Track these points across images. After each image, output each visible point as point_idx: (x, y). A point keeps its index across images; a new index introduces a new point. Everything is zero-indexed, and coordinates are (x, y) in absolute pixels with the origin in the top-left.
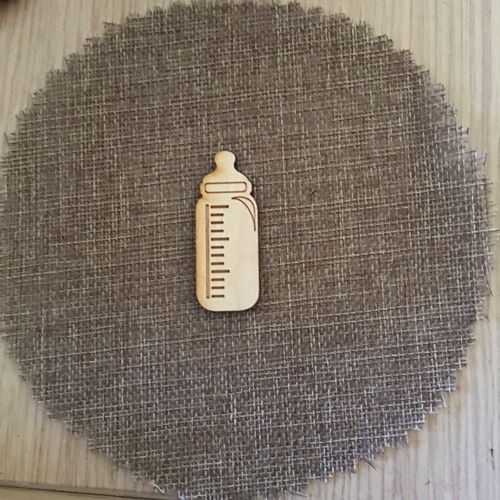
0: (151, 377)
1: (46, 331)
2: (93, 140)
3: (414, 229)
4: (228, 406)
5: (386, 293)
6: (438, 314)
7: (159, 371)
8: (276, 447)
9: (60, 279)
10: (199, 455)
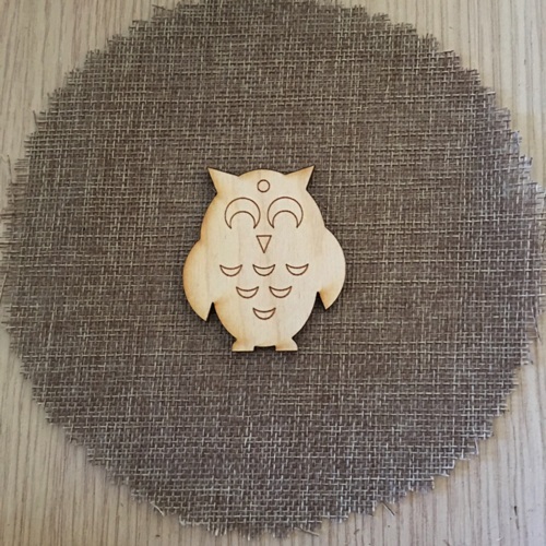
0: (164, 389)
1: (56, 327)
2: (128, 129)
3: (463, 260)
4: (243, 430)
5: (427, 325)
6: (480, 354)
7: (172, 383)
8: (290, 479)
9: (76, 273)
10: (205, 479)
